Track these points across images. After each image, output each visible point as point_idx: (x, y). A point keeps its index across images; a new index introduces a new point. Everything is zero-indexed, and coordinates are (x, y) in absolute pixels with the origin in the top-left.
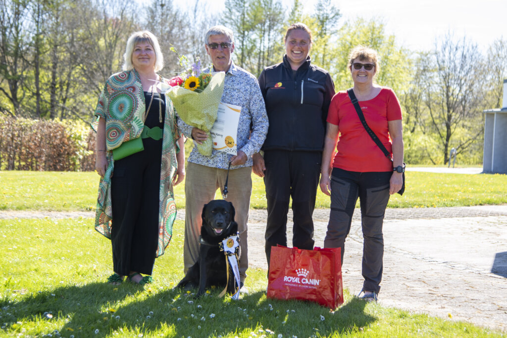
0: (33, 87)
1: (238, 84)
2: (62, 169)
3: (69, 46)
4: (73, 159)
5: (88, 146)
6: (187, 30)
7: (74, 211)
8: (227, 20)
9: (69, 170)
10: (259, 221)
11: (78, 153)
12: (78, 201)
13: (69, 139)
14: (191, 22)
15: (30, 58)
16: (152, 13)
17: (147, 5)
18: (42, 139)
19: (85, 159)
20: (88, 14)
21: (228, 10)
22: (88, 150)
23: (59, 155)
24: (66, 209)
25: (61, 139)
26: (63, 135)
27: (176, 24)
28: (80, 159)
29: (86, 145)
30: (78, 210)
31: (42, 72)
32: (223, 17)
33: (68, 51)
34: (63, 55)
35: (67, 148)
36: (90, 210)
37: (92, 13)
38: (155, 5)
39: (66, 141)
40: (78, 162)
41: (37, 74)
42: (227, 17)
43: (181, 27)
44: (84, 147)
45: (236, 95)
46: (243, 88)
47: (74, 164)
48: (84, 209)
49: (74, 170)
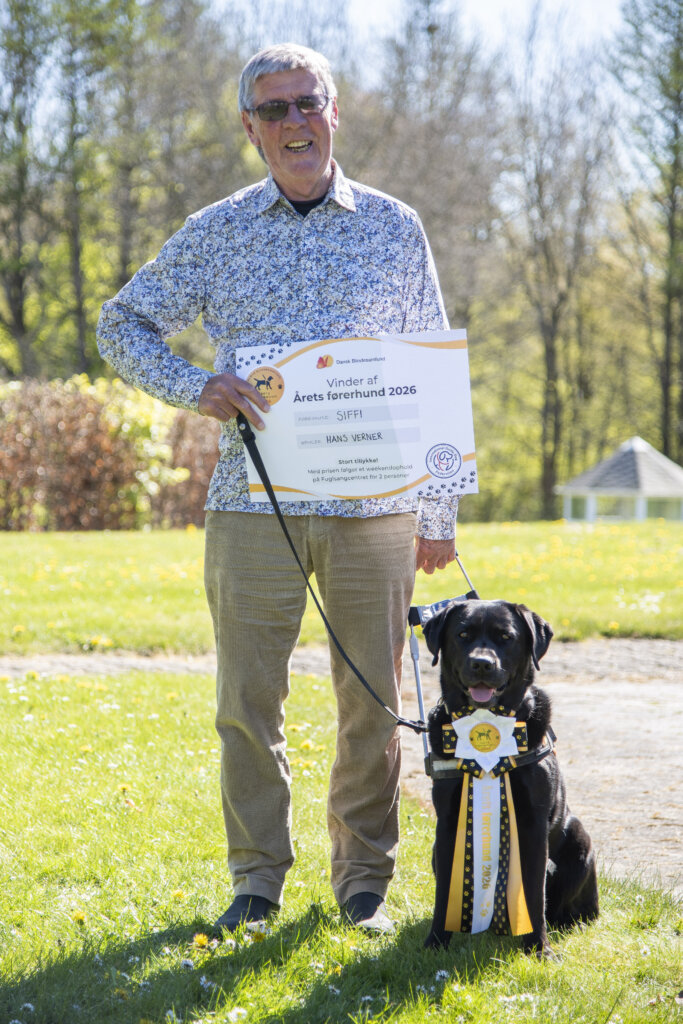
0: (67, 290)
1: (363, 239)
2: (98, 525)
3: (160, 165)
4: (130, 497)
5: (176, 456)
6: (503, 97)
7: (42, 654)
8: (627, 60)
9: (117, 527)
10: (601, 678)
11: (142, 476)
12: (60, 624)
13: (115, 438)
14: (519, 75)
15: (55, 205)
16: (400, 53)
17: (383, 33)
18: (33, 438)
19: (166, 493)
20: (212, 69)
21: (630, 29)
22: (173, 466)
23: (89, 484)
24: (20, 648)
25: (90, 438)
26: (97, 429)
27: (473, 82)
28: (148, 495)
29: (166, 451)
30: (56, 650)
31: (89, 248)
32: (616, 54)
33: (158, 181)
34: (148, 195)
35: (109, 461)
36: (92, 648)
37: (223, 64)
38: (410, 30)
39: (105, 443)
40: (143, 505)
41: (76, 252)
42: (626, 51)
43: (487, 92)
44: (162, 461)
45: (361, 273)
46: (381, 249)
47: (134, 511)
48: (74, 647)
49: (134, 526)
